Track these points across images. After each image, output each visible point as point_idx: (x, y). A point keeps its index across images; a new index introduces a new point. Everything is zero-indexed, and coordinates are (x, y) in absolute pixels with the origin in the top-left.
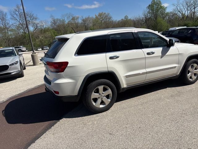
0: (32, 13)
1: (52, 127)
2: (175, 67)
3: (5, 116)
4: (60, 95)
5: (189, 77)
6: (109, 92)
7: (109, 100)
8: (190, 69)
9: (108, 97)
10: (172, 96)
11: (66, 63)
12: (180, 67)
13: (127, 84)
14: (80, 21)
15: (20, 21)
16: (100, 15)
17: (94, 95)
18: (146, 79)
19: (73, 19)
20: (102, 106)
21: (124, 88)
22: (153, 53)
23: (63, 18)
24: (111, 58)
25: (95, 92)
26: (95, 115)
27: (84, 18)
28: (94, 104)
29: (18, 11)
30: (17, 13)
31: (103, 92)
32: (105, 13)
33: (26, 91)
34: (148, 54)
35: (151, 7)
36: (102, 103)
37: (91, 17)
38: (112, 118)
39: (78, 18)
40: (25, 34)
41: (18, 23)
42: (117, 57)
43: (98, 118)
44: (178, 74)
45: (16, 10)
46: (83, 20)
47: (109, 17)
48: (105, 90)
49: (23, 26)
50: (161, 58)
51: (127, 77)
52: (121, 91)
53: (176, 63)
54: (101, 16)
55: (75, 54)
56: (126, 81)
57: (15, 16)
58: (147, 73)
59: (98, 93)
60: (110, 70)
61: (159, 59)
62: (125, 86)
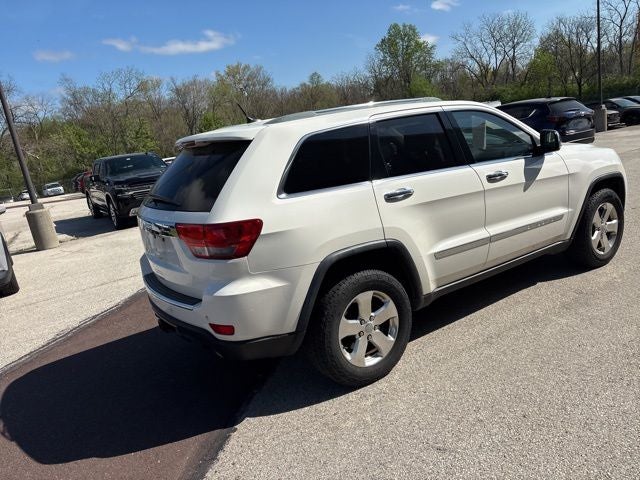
1: (221, 455)
2: (560, 217)
3: (13, 438)
4: (238, 337)
5: (595, 246)
6: (390, 311)
7: (391, 339)
8: (596, 219)
9: (385, 328)
10: (566, 307)
11: (256, 225)
12: (573, 214)
13: (437, 280)
14: (166, 94)
16: (233, 72)
17: (347, 327)
18: (490, 258)
19: (143, 87)
20: (371, 361)
21: (429, 295)
22: (502, 177)
23: (106, 86)
24: (390, 198)
25: (348, 317)
26: (352, 396)
27: (179, 83)
28: (348, 356)
31: (373, 314)
32: (247, 67)
33: (55, 339)
34: (491, 179)
35: (388, 45)
36: (372, 349)
37: (201, 78)
38: (416, 397)
39: (158, 84)
42: (407, 194)
43: (369, 403)
44: (569, 236)
46: (177, 91)
47: (261, 78)
48: (376, 304)
50: (525, 191)
52: (422, 305)
53: (563, 205)
54: (234, 77)
55: (279, 193)
56: (437, 270)
58: (490, 239)
59: (356, 319)
60: (391, 236)
61: (520, 194)
62: (433, 288)
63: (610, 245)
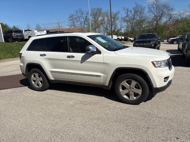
0: (169, 4)
2: (100, 76)
5: (122, 94)
15: (156, 14)
22: (73, 57)
24: (41, 55)
29: (156, 3)
30: (155, 6)
40: (157, 25)
41: (153, 15)
42: (45, 55)
45: (154, 3)
49: (157, 18)
51: (52, 72)
53: (102, 73)
57: (152, 9)
61: (79, 64)
62: (52, 79)
63: (135, 98)
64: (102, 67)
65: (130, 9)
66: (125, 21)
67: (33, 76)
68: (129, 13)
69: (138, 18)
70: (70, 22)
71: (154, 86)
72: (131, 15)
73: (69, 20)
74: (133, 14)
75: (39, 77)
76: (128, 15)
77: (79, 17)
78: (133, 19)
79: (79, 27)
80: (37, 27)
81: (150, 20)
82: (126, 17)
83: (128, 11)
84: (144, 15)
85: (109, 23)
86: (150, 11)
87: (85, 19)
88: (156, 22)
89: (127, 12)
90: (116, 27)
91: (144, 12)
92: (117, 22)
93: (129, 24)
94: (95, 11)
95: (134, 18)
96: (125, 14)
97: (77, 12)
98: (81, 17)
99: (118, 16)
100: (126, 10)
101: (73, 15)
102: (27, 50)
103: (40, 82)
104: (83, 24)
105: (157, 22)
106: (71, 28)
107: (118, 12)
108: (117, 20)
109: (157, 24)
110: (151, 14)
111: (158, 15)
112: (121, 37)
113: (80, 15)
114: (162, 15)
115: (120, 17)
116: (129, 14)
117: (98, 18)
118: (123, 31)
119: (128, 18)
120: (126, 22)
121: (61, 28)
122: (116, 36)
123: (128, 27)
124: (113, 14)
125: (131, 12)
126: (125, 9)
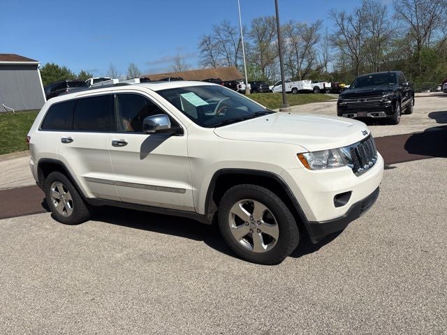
2: (183, 191)
15: (415, 21)
18: (122, 196)
22: (124, 143)
24: (64, 141)
41: (409, 26)
42: (71, 140)
49: (418, 32)
51: (87, 179)
53: (187, 182)
57: (405, 10)
62: (91, 196)
63: (265, 247)
64: (186, 167)
65: (347, 15)
66: (336, 44)
67: (53, 189)
68: (346, 23)
69: (370, 35)
70: (203, 55)
71: (309, 219)
72: (351, 28)
73: (201, 50)
74: (355, 25)
75: (66, 191)
76: (343, 29)
77: (223, 42)
78: (357, 38)
79: (225, 66)
80: (130, 71)
81: (401, 37)
82: (339, 34)
83: (342, 20)
84: (384, 25)
85: (295, 52)
86: (400, 15)
87: (237, 46)
88: (416, 43)
89: (340, 21)
90: (314, 61)
91: (384, 19)
92: (315, 47)
93: (346, 50)
94: (261, 25)
95: (359, 34)
96: (336, 25)
97: (217, 32)
98: (228, 41)
99: (318, 32)
100: (337, 16)
101: (209, 38)
102: (39, 130)
103: (68, 204)
104: (234, 58)
105: (419, 42)
106: (207, 68)
107: (319, 23)
108: (315, 43)
109: (419, 48)
110: (403, 22)
111: (420, 24)
112: (324, 84)
113: (225, 38)
114: (431, 22)
115: (323, 35)
116: (345, 27)
117: (269, 40)
118: (330, 68)
119: (342, 37)
120: (337, 48)
121: (183, 70)
122: (310, 81)
123: (342, 58)
124: (306, 29)
125: (350, 20)
126: (334, 15)
